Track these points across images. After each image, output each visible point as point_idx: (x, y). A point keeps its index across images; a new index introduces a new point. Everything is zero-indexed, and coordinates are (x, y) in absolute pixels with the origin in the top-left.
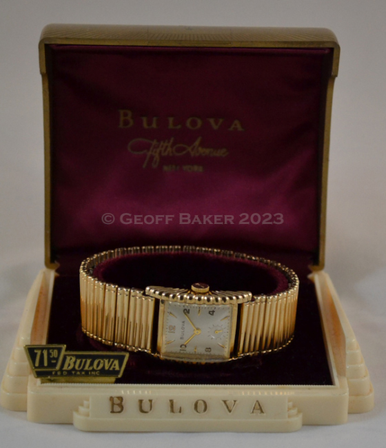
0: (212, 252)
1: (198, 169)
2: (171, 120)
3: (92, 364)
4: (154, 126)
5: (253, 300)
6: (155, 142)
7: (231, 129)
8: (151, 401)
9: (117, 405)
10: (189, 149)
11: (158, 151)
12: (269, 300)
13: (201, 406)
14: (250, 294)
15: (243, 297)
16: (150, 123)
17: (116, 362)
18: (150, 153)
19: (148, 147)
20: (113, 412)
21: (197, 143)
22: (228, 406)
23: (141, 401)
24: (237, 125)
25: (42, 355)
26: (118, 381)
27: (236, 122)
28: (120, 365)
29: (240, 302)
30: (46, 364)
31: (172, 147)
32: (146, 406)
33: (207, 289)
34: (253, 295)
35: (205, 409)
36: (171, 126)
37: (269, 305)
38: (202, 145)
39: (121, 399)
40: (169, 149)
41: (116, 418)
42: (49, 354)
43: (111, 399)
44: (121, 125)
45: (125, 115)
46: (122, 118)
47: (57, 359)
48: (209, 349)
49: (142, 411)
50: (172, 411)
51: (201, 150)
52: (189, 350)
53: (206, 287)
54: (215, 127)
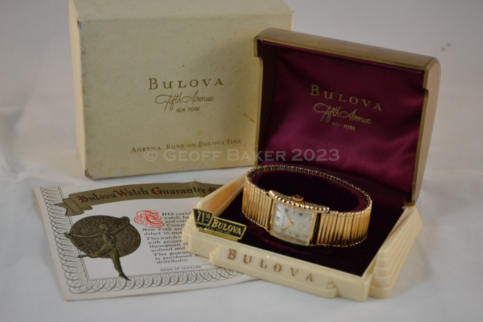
0: (335, 179)
1: (352, 128)
2: (341, 96)
3: (227, 227)
4: (331, 97)
5: (329, 213)
6: (330, 107)
7: (374, 108)
8: (251, 257)
9: (232, 254)
10: (349, 115)
11: (331, 112)
12: (339, 215)
13: (278, 268)
14: (328, 209)
15: (322, 210)
16: (328, 95)
17: (240, 229)
18: (326, 113)
19: (325, 109)
20: (229, 258)
21: (354, 112)
22: (293, 272)
23: (245, 256)
24: (378, 107)
25: (201, 215)
26: (239, 241)
27: (378, 104)
28: (242, 232)
29: (319, 212)
30: (203, 221)
31: (339, 112)
32: (248, 260)
33: (302, 199)
34: (330, 209)
35: (280, 270)
36: (340, 99)
37: (339, 219)
38: (357, 114)
39: (235, 251)
40: (337, 113)
41: (230, 262)
42: (205, 216)
43: (230, 250)
44: (312, 94)
45: (315, 88)
46: (313, 89)
47: (209, 220)
48: (297, 236)
49: (245, 262)
50: (261, 266)
51: (356, 118)
52: (287, 233)
53: (300, 198)
54: (366, 105)
